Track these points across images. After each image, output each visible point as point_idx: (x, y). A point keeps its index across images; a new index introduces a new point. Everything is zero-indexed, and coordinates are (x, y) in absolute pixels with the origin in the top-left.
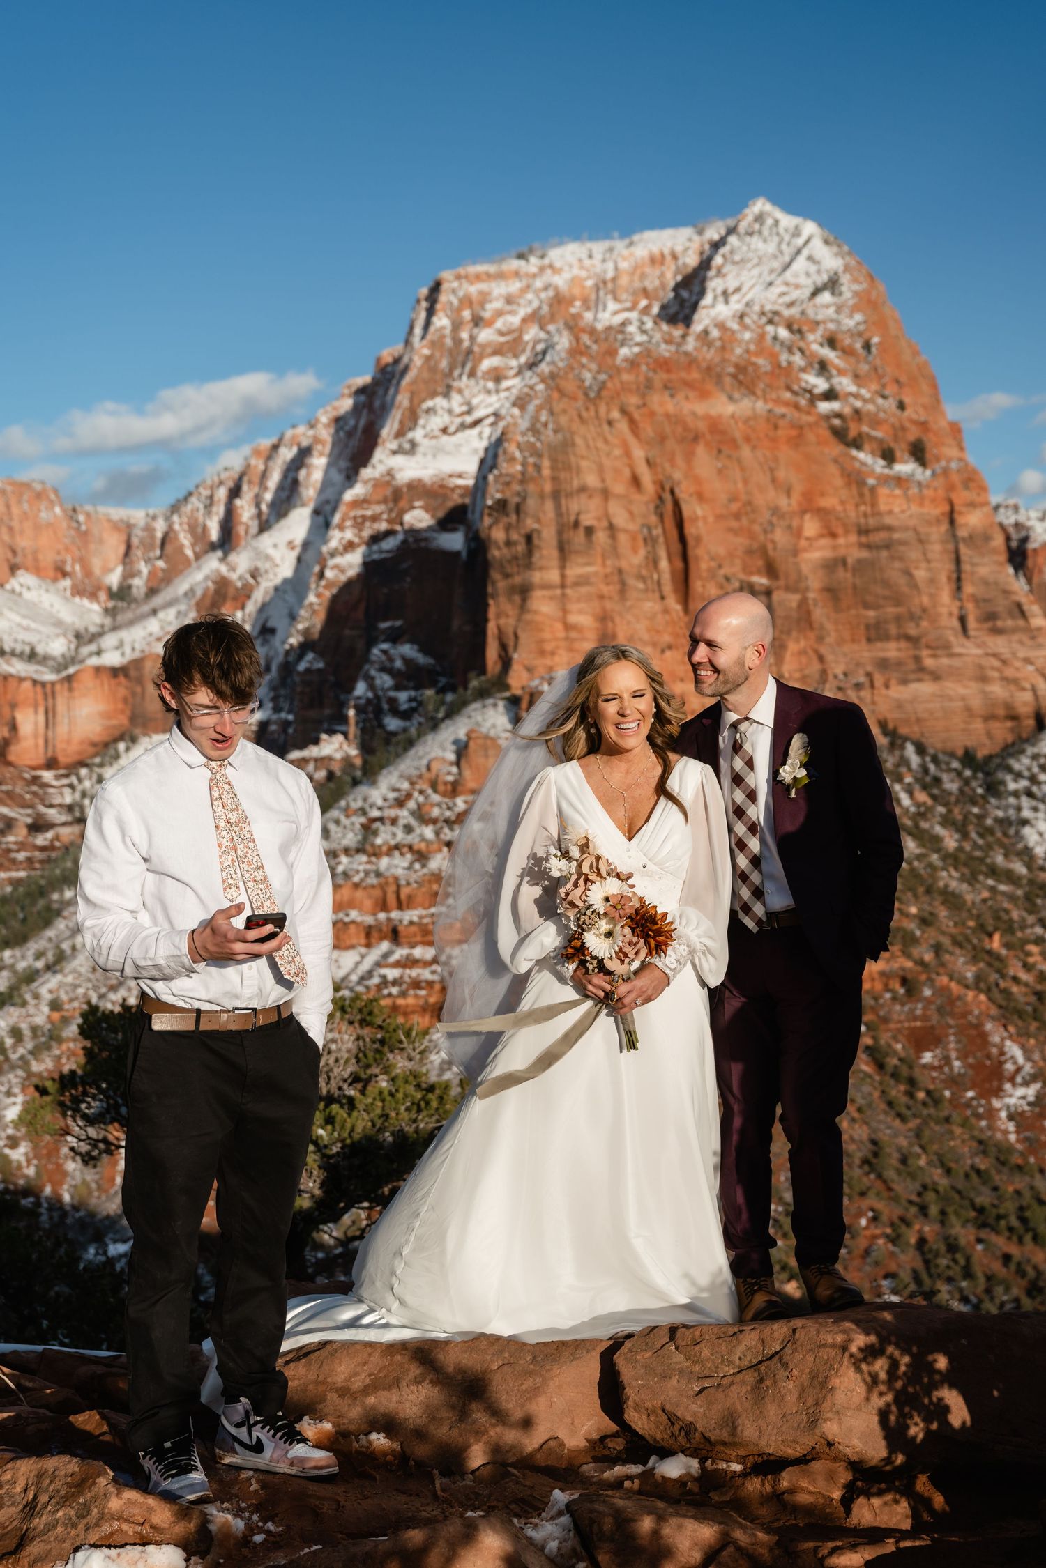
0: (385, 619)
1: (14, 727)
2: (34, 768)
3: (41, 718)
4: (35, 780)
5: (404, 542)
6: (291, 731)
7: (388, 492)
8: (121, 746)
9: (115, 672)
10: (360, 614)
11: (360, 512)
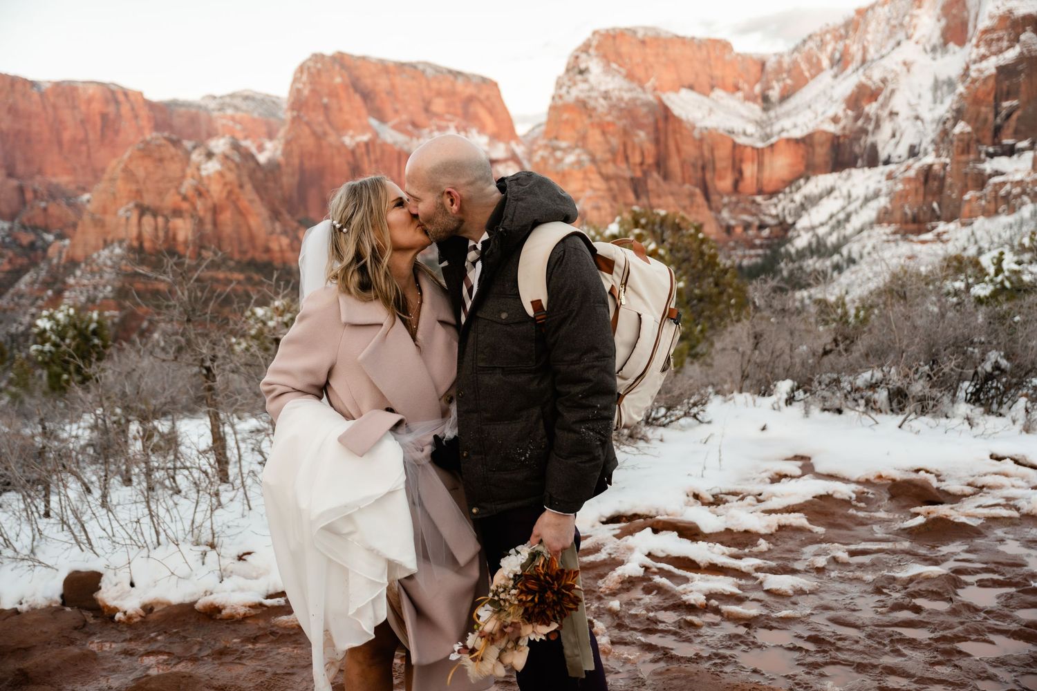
0: (1007, 100)
1: (741, 172)
2: (753, 194)
3: (756, 167)
4: (754, 202)
5: (1022, 53)
6: (948, 168)
7: (1008, 23)
8: (802, 181)
9: (797, 141)
10: (991, 98)
11: (989, 36)
